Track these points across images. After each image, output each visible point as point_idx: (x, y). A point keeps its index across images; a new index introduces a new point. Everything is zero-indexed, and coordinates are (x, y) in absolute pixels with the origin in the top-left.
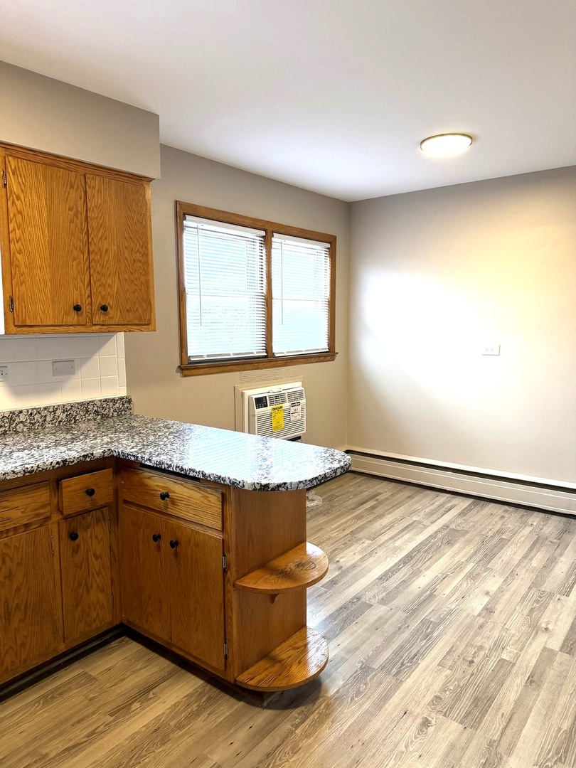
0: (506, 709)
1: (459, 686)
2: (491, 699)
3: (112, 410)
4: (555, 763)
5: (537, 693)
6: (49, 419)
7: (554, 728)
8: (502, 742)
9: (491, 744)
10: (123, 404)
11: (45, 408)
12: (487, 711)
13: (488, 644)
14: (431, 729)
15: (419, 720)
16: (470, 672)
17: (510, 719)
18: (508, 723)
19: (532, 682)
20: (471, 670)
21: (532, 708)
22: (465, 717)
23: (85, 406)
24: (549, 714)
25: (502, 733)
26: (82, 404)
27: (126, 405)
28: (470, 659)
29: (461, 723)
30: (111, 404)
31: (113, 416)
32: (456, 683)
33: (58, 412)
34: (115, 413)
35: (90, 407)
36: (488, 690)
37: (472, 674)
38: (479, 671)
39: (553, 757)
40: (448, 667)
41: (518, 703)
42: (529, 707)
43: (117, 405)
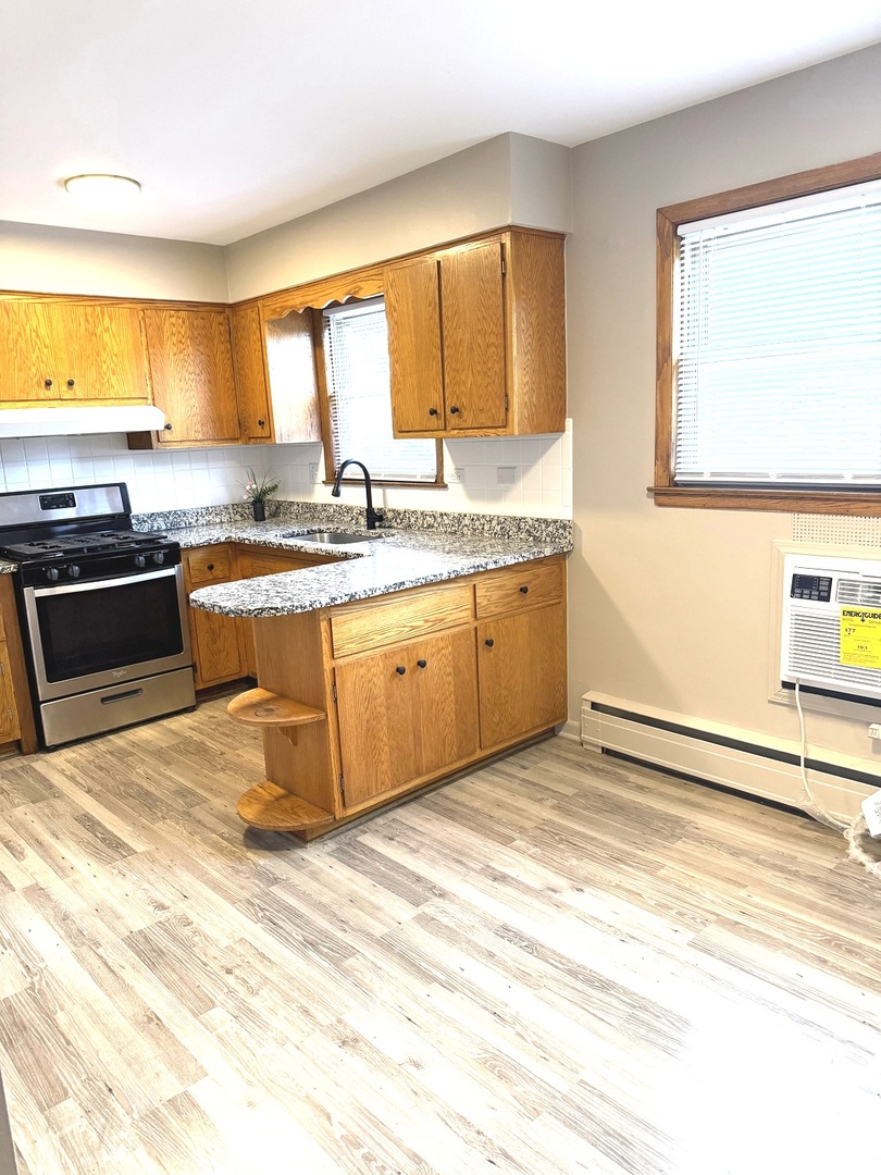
0: (128, 975)
1: (194, 946)
2: (152, 966)
3: (544, 534)
4: (33, 983)
5: (128, 1015)
6: (486, 528)
7: (68, 1005)
8: (92, 953)
9: (98, 944)
10: (557, 530)
11: (483, 516)
12: (139, 957)
13: (254, 1002)
14: (151, 909)
15: (167, 903)
16: (212, 964)
17: (113, 971)
18: (109, 968)
19: (150, 1020)
20: (213, 965)
21: (111, 998)
22: (145, 937)
23: (518, 521)
24: (89, 1011)
25: (101, 957)
26: (514, 519)
27: (561, 531)
28: (236, 972)
29: (140, 932)
30: (543, 526)
31: (545, 541)
32: (201, 945)
33: (494, 522)
34: (548, 539)
35: (523, 525)
36: (168, 969)
37: (205, 964)
38: (209, 974)
39: (40, 985)
40: (234, 946)
41: (127, 988)
42: (114, 996)
43: (550, 529)
